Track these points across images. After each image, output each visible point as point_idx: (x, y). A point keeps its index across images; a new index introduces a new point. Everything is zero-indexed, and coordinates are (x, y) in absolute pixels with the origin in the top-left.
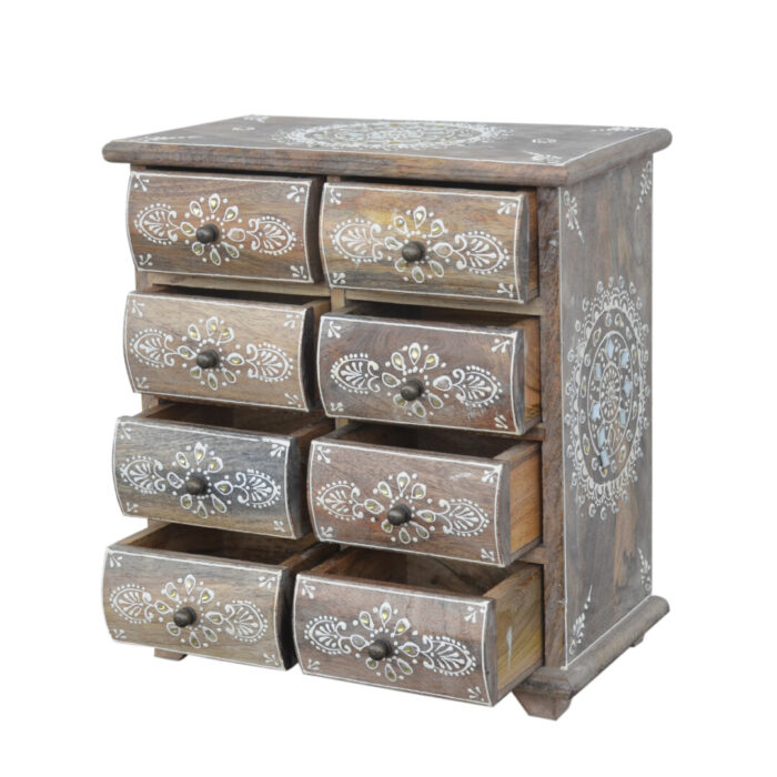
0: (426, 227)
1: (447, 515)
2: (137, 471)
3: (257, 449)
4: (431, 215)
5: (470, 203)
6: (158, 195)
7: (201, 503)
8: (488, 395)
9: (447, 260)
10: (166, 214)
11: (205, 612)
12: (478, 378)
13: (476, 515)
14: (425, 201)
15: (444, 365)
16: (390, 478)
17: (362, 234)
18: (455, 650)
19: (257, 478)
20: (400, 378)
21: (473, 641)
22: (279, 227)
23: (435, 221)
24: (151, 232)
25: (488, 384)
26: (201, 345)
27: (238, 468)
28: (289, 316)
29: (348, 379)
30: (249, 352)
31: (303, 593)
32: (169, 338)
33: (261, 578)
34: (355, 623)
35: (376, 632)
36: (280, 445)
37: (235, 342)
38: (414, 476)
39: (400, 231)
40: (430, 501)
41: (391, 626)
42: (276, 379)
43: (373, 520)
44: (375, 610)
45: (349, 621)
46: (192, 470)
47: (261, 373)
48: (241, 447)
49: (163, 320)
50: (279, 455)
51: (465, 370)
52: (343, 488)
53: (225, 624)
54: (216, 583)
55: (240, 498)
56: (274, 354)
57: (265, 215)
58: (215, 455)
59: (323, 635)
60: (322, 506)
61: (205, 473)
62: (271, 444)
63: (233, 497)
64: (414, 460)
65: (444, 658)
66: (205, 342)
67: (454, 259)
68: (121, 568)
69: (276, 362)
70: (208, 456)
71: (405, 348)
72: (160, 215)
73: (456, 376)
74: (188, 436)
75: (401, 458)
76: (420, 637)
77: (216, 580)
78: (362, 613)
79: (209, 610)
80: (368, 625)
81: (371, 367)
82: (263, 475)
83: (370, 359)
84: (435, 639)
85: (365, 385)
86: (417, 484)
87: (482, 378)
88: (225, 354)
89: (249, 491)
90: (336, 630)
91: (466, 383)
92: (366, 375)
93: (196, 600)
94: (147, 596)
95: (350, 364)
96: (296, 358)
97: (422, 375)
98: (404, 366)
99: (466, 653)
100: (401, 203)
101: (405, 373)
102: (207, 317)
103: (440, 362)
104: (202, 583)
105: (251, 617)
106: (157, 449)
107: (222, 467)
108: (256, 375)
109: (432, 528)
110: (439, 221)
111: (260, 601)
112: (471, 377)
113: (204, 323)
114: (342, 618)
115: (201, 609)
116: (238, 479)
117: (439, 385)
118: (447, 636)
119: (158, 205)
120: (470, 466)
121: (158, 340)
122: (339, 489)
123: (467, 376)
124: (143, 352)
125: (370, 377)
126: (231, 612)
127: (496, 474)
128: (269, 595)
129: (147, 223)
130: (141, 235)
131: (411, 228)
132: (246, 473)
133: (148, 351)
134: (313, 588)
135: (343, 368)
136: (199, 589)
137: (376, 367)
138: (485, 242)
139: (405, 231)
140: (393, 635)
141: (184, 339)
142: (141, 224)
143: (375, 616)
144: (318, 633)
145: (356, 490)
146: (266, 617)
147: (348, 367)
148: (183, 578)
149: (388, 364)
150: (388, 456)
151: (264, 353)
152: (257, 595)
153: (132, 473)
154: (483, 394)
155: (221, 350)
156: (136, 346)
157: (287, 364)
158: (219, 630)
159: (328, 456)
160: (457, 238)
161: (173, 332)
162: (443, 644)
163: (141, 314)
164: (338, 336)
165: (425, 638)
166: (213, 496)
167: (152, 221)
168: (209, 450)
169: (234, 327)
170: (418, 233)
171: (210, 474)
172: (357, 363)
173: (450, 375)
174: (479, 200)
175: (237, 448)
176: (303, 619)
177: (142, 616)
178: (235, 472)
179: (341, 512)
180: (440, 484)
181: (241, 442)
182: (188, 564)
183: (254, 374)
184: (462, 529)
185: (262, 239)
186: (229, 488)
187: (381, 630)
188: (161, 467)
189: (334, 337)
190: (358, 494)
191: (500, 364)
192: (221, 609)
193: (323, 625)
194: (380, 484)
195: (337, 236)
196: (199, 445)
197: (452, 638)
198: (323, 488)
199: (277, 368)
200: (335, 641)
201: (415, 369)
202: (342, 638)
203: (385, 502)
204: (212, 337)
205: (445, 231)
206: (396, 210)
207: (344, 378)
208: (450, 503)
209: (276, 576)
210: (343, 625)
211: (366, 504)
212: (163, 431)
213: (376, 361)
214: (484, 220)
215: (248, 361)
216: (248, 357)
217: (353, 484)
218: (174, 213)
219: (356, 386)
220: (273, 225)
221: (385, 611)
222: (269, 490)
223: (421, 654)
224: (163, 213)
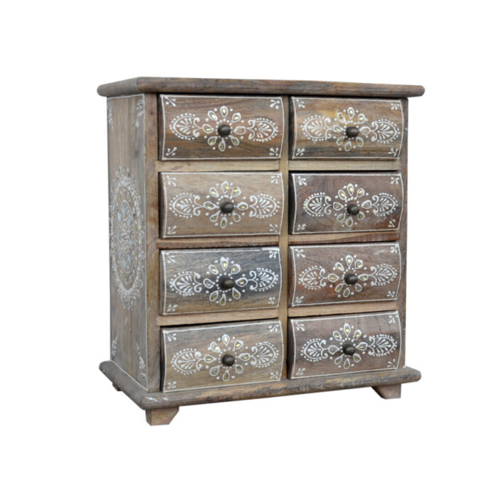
0: (356, 118)
1: (375, 275)
2: (182, 282)
3: (260, 256)
4: (357, 111)
5: (376, 105)
6: (185, 108)
7: (224, 295)
8: (390, 208)
9: (367, 137)
10: (192, 120)
11: (238, 355)
12: (386, 200)
13: (391, 272)
14: (352, 104)
15: (367, 194)
16: (342, 259)
17: (320, 124)
18: (387, 340)
19: (263, 272)
20: (343, 204)
21: (395, 333)
22: (268, 124)
23: (360, 115)
24: (181, 132)
25: (391, 202)
26: (219, 200)
27: (250, 268)
28: (272, 177)
29: (313, 208)
30: (252, 200)
31: (298, 329)
32: (198, 197)
33: (270, 327)
34: (331, 339)
35: (343, 341)
36: (274, 251)
37: (242, 195)
38: (355, 256)
39: (341, 121)
40: (365, 268)
41: (351, 336)
42: (267, 216)
43: (331, 286)
44: (341, 329)
45: (327, 339)
46: (221, 275)
47: (258, 213)
48: (250, 255)
49: (191, 187)
50: (275, 257)
51: (379, 196)
52: (315, 270)
53: (252, 359)
54: (243, 336)
55: (252, 288)
56: (267, 200)
57: (259, 117)
58: (235, 263)
59: (312, 351)
60: (302, 283)
61: (229, 275)
62: (268, 251)
63: (247, 288)
64: (352, 248)
65: (380, 346)
66: (222, 197)
67: (370, 136)
68: (177, 341)
69: (269, 205)
70: (230, 264)
71: (345, 187)
72: (188, 121)
73: (374, 199)
74: (214, 255)
75: (345, 248)
76: (368, 338)
77: (242, 334)
78: (334, 332)
79: (241, 353)
80: (338, 338)
81: (327, 200)
82: (267, 270)
83: (326, 195)
84: (376, 337)
85: (323, 211)
86: (357, 260)
87: (388, 199)
88: (236, 203)
89: (258, 282)
90: (320, 346)
91: (379, 203)
92: (324, 205)
93: (232, 349)
94: (198, 354)
95: (314, 199)
96: (281, 201)
97: (356, 201)
98: (346, 197)
99: (392, 340)
100: (339, 106)
101: (346, 201)
102: (221, 182)
103: (365, 193)
104: (234, 338)
105: (268, 351)
106: (195, 266)
107: (240, 269)
108: (255, 215)
109: (365, 284)
110: (361, 115)
111: (272, 340)
112: (382, 199)
113: (220, 186)
114: (323, 338)
115: (236, 353)
116: (251, 275)
117: (366, 205)
118: (382, 333)
119: (186, 114)
120: (383, 246)
121: (190, 199)
122: (313, 271)
123: (380, 199)
124: (179, 209)
125: (326, 205)
126: (255, 350)
127: (397, 248)
128: (277, 336)
129: (178, 126)
130: (173, 135)
131: (347, 119)
132: (256, 270)
133: (182, 207)
134: (303, 325)
135: (311, 202)
136: (232, 342)
137: (330, 199)
138: (388, 125)
139: (344, 121)
140: (353, 341)
141: (208, 197)
142: (174, 127)
143: (341, 332)
144: (309, 350)
145: (323, 270)
146: (277, 349)
147: (314, 202)
148: (221, 338)
149: (337, 197)
150: (337, 248)
151: (261, 200)
152: (270, 337)
153: (179, 284)
154: (387, 208)
155: (233, 201)
156: (174, 205)
157: (276, 205)
158: (246, 364)
159: (303, 253)
160: (373, 124)
161: (199, 194)
162: (380, 339)
163: (175, 185)
164: (305, 184)
165: (370, 338)
166: (234, 289)
167: (182, 124)
168: (230, 261)
169: (240, 187)
170: (352, 122)
171: (232, 276)
172: (319, 198)
173: (371, 199)
174: (380, 103)
175: (247, 257)
176: (300, 344)
177: (194, 368)
178: (249, 271)
179: (314, 285)
180: (369, 258)
181: (249, 253)
182: (221, 329)
183: (253, 214)
184: (382, 281)
185: (256, 132)
186: (245, 282)
187: (346, 339)
188: (199, 276)
189: (303, 185)
190: (324, 272)
191: (397, 190)
192: (249, 351)
193: (312, 344)
194: (336, 264)
195: (305, 126)
196: (223, 259)
197: (384, 334)
198: (303, 272)
199: (269, 208)
200: (319, 352)
201: (352, 198)
202: (323, 349)
203: (340, 274)
204: (227, 194)
205: (367, 120)
206: (337, 110)
207: (310, 208)
208: (376, 267)
209: (278, 324)
210: (324, 342)
211: (328, 277)
212: (196, 254)
213: (330, 196)
214: (385, 113)
215: (251, 206)
216: (251, 203)
217: (321, 267)
218: (198, 119)
219: (318, 212)
220: (264, 123)
221: (347, 328)
222: (271, 278)
223: (368, 348)
224: (190, 119)
